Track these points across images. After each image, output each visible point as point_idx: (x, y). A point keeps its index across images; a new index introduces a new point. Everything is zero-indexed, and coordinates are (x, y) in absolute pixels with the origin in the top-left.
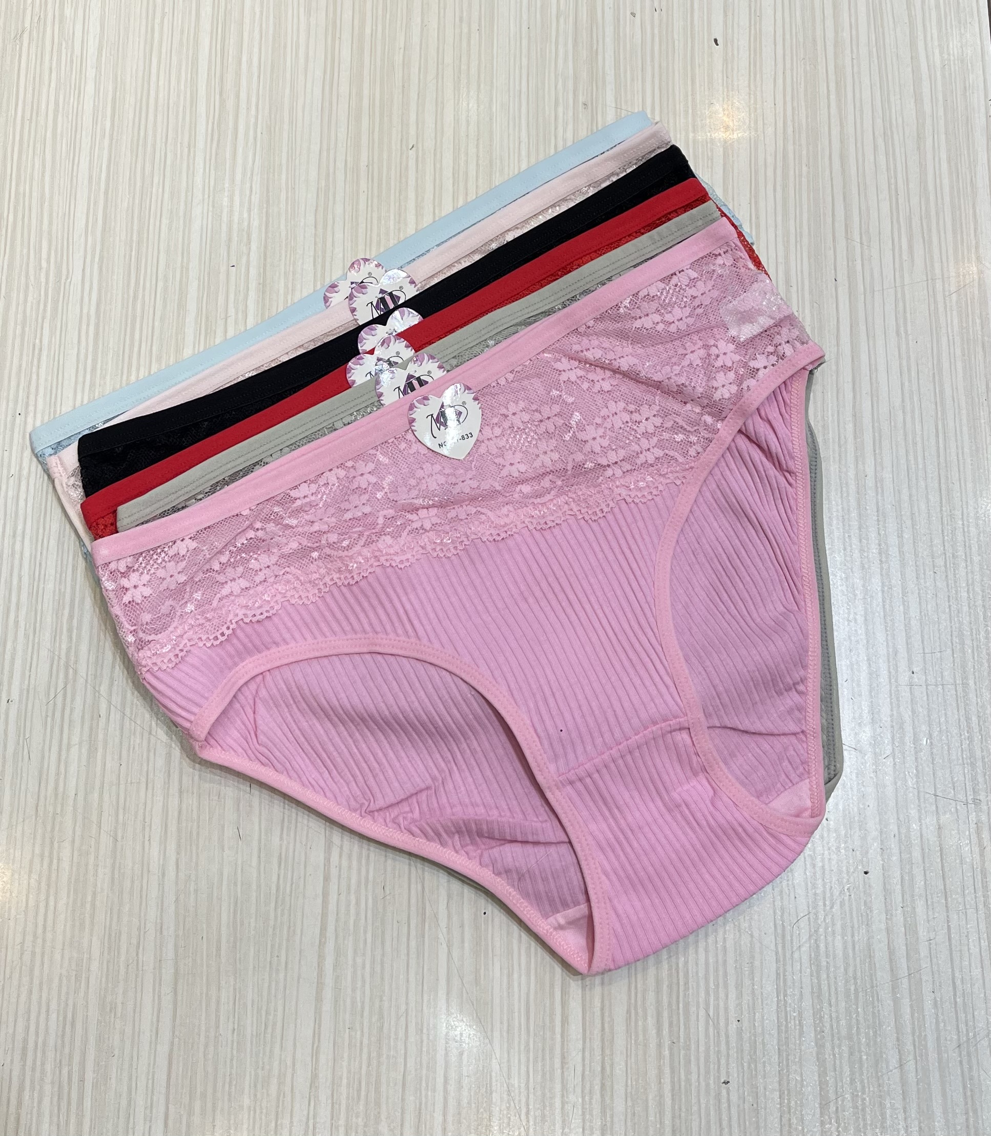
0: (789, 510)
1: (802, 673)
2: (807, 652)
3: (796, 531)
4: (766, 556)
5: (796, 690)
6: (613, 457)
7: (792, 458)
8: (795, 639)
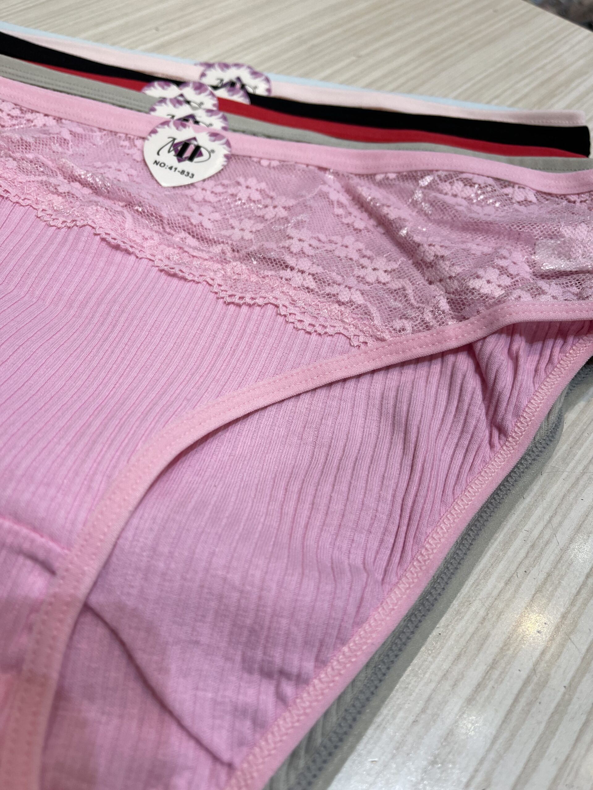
0: (467, 467)
1: (309, 666)
2: (344, 642)
3: (458, 492)
4: (392, 483)
5: (278, 686)
6: (305, 264)
7: (517, 415)
8: (339, 603)
